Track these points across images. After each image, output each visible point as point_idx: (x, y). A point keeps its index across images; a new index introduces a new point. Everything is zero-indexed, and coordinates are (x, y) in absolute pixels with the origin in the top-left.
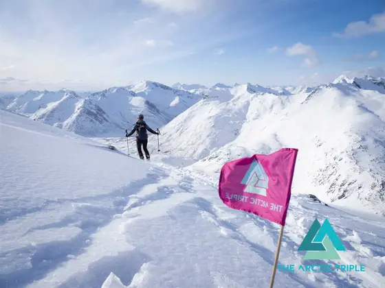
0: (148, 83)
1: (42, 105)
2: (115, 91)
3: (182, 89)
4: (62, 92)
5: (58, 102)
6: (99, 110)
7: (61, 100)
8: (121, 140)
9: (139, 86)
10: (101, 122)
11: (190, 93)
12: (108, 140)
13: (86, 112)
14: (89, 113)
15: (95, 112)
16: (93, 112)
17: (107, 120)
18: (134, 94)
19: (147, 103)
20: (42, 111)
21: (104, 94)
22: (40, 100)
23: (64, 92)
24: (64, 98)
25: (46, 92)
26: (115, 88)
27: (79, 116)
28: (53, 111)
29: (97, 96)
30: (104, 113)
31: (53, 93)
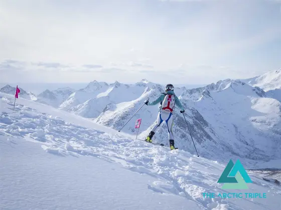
1: (109, 106)
2: (228, 86)
4: (141, 85)
5: (133, 102)
6: (199, 118)
7: (139, 99)
9: (273, 78)
10: (199, 141)
13: (177, 120)
15: (191, 121)
16: (187, 122)
17: (209, 137)
18: (261, 93)
20: (109, 115)
21: (208, 91)
22: (108, 97)
23: (145, 85)
25: (117, 85)
26: (229, 80)
28: (124, 117)
29: (196, 94)
30: (206, 124)
31: (127, 86)
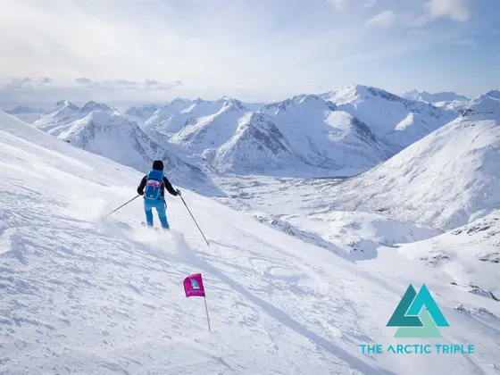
0: (359, 89)
1: (191, 120)
2: (302, 100)
3: (420, 99)
4: (221, 101)
5: (213, 116)
6: (274, 130)
7: (219, 113)
8: (304, 183)
9: (345, 93)
10: (275, 151)
11: (435, 108)
12: (284, 182)
13: (254, 133)
14: (258, 135)
15: (267, 133)
16: (263, 134)
17: (284, 148)
18: (333, 107)
19: (355, 122)
20: (190, 129)
21: (283, 106)
22: (191, 113)
23: (224, 101)
24: (223, 109)
25: (199, 101)
26: (303, 95)
27: (242, 139)
28: (205, 130)
29: (273, 109)
30: (281, 136)
31: (209, 102)
